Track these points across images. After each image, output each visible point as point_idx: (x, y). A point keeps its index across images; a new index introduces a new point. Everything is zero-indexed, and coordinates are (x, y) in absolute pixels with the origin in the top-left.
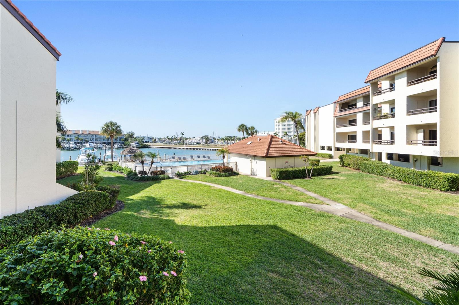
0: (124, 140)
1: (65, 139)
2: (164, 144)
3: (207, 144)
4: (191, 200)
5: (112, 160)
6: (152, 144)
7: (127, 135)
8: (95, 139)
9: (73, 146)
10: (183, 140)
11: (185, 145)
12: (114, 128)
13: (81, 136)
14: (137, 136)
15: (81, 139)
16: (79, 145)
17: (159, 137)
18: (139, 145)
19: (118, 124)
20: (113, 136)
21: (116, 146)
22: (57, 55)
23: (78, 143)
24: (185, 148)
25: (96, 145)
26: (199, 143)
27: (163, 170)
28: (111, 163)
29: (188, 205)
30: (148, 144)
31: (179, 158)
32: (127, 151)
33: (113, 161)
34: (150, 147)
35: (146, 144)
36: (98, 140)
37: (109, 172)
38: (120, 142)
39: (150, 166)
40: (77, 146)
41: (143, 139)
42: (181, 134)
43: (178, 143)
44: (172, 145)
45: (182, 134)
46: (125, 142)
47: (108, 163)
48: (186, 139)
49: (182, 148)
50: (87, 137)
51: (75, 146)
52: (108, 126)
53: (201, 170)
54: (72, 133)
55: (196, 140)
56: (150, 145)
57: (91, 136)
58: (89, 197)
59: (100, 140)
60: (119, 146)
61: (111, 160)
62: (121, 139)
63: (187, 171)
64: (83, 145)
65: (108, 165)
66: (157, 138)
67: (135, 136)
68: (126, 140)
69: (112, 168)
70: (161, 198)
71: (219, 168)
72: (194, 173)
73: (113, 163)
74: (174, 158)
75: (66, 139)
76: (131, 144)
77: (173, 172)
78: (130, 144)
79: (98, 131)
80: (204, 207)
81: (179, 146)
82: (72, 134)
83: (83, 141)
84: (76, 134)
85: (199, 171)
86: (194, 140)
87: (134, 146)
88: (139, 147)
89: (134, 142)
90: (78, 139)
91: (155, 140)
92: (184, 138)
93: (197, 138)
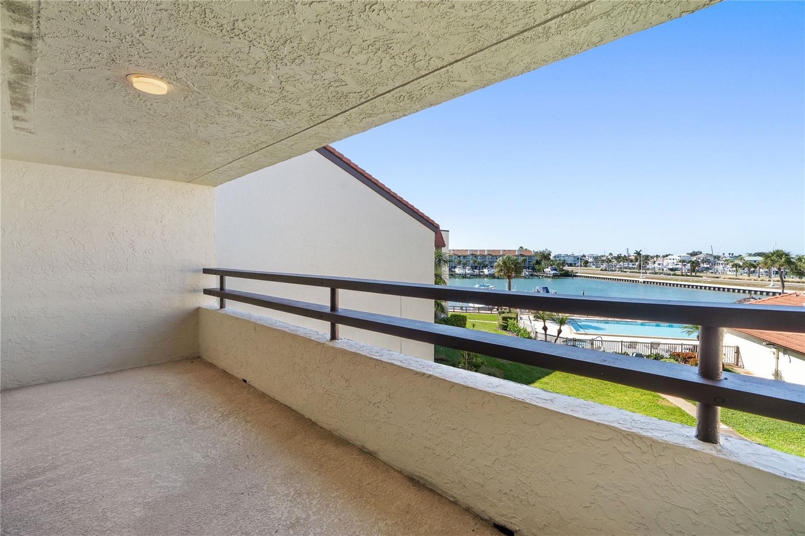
0: (534, 264)
1: (460, 261)
2: (601, 270)
3: (694, 274)
6: (579, 270)
7: (539, 254)
9: (469, 272)
10: (641, 262)
11: (641, 275)
13: (479, 257)
14: (557, 255)
15: (479, 262)
16: (476, 270)
17: (595, 255)
18: (557, 272)
21: (523, 273)
23: (476, 268)
24: (642, 280)
26: (675, 270)
30: (572, 270)
33: (511, 310)
34: (577, 276)
35: (570, 269)
37: (502, 331)
38: (528, 267)
39: (556, 336)
40: (474, 272)
41: (564, 261)
43: (629, 268)
44: (616, 272)
46: (537, 267)
47: (503, 314)
49: (636, 281)
50: (486, 259)
51: (471, 272)
53: (649, 352)
54: (468, 253)
55: (672, 261)
56: (576, 273)
57: (490, 257)
60: (527, 273)
62: (531, 261)
64: (481, 270)
65: (503, 317)
66: (591, 257)
67: (551, 257)
68: (538, 263)
69: (506, 327)
73: (509, 314)
76: (545, 270)
78: (543, 270)
79: (500, 250)
81: (629, 277)
82: (468, 255)
83: (480, 265)
84: (472, 254)
85: (645, 354)
86: (667, 260)
87: (549, 274)
88: (557, 276)
89: (549, 267)
90: (476, 262)
91: (586, 262)
92: (643, 256)
93: (674, 258)
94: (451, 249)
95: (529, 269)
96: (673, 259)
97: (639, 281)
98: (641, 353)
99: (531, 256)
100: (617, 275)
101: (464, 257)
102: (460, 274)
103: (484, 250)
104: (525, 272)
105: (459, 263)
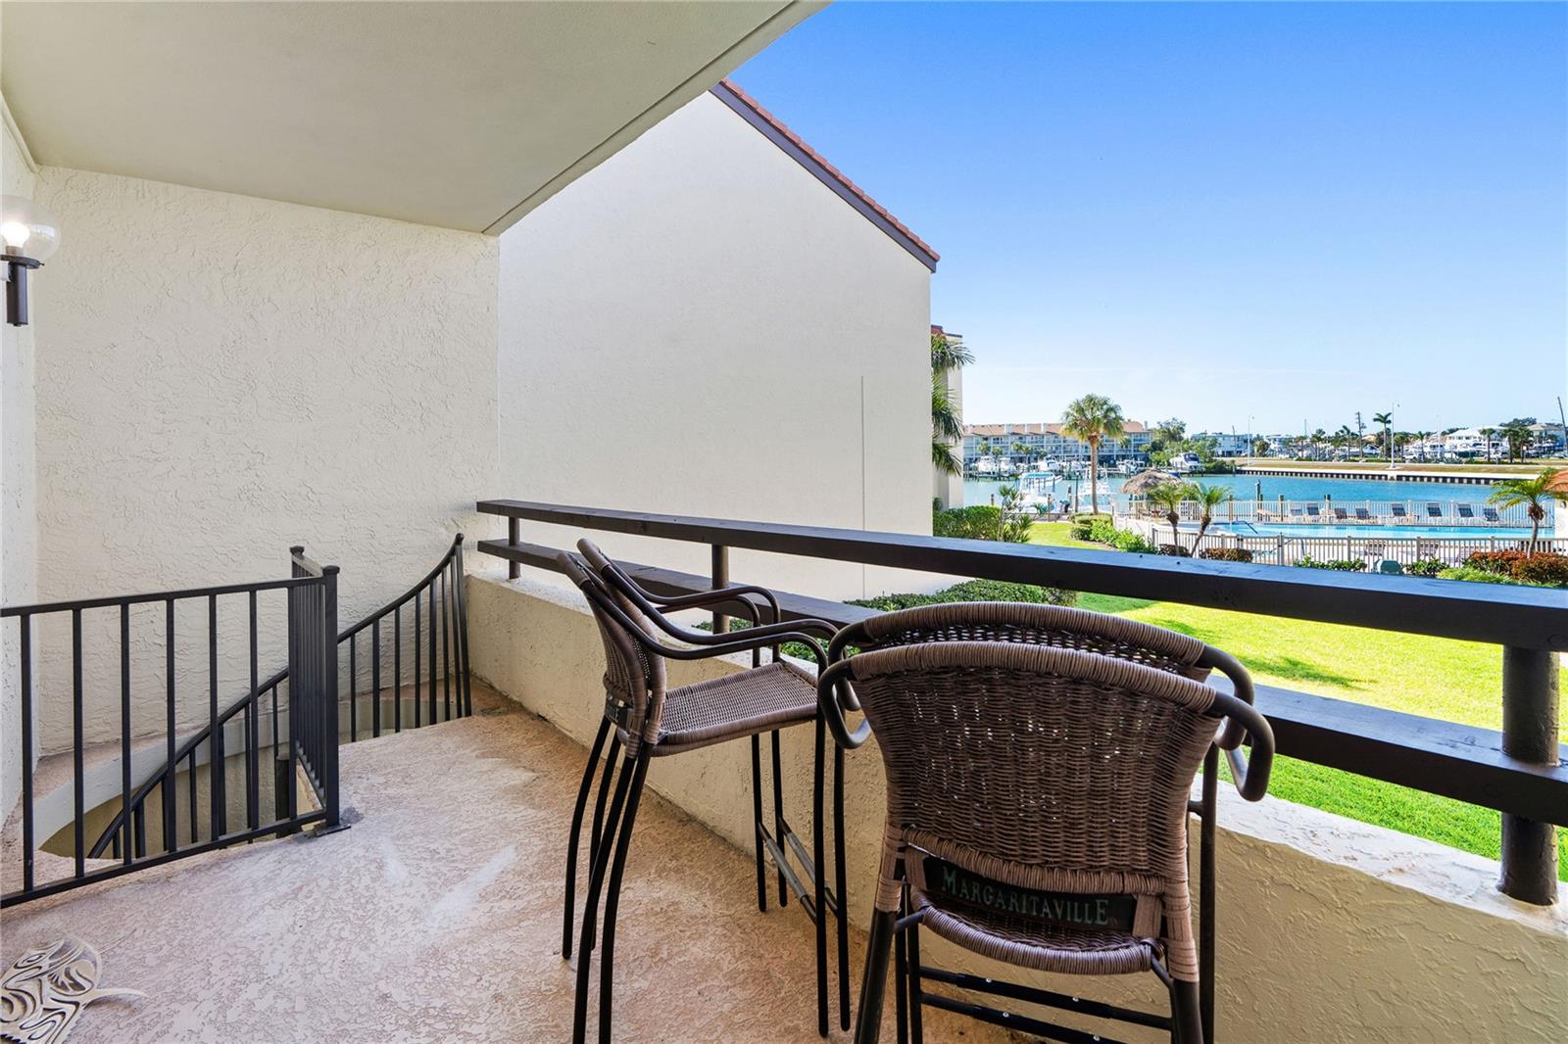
0: (1148, 450)
1: (988, 448)
2: (1300, 459)
4: (1322, 654)
5: (1095, 508)
6: (1248, 462)
7: (1159, 431)
8: (1064, 448)
9: (1007, 468)
10: (1391, 444)
11: (1392, 464)
12: (1099, 414)
13: (1028, 439)
14: (1198, 432)
15: (1027, 449)
16: (1022, 465)
17: (1283, 436)
18: (1200, 465)
19: (1112, 403)
20: (1096, 436)
21: (1124, 467)
22: (929, 259)
23: (1021, 460)
24: (1394, 474)
25: (1064, 464)
26: (1473, 454)
27: (1245, 548)
28: (1090, 518)
29: (1304, 667)
30: (1233, 461)
31: (1336, 510)
32: (1138, 484)
33: (1096, 512)
34: (1244, 472)
35: (1228, 460)
36: (1070, 452)
37: (1079, 541)
38: (1136, 458)
39: (1198, 533)
40: (1017, 467)
41: (1214, 443)
42: (1375, 420)
43: (1364, 455)
44: (1334, 462)
45: (1384, 420)
46: (1154, 456)
47: (1080, 518)
48: (1405, 438)
49: (1380, 476)
50: (1042, 442)
51: (1012, 467)
52: (1081, 410)
53: (1415, 560)
54: (1005, 431)
55: (1464, 441)
56: (1240, 466)
57: (1052, 438)
58: (997, 591)
59: (1077, 451)
60: (1133, 467)
61: (1091, 509)
62: (1141, 445)
63: (1346, 559)
64: (1032, 464)
65: (1082, 522)
66: (1275, 440)
67: (1186, 435)
68: (1157, 447)
69: (1090, 532)
70: (1210, 632)
71: (1509, 560)
72: (1379, 570)
73: (1095, 517)
74: (1313, 511)
75: (992, 450)
76: (1171, 461)
77: (1286, 558)
78: (1168, 461)
80: (1363, 685)
81: (1364, 468)
82: (1004, 436)
83: (1031, 454)
84: (1014, 434)
85: (1405, 562)
86: (1452, 441)
87: (1182, 468)
88: (1200, 473)
89: (1182, 454)
90: (1021, 448)
91: (1264, 447)
92: (1395, 434)
93: (1468, 435)
94: (968, 424)
95: (1136, 459)
96: (1467, 438)
97: (1386, 476)
98: (1395, 559)
99: (1141, 434)
100: (1336, 467)
101: (997, 439)
102: (989, 473)
103: (1039, 425)
104: (1129, 465)
105: (986, 451)
